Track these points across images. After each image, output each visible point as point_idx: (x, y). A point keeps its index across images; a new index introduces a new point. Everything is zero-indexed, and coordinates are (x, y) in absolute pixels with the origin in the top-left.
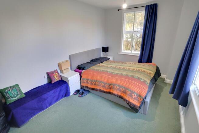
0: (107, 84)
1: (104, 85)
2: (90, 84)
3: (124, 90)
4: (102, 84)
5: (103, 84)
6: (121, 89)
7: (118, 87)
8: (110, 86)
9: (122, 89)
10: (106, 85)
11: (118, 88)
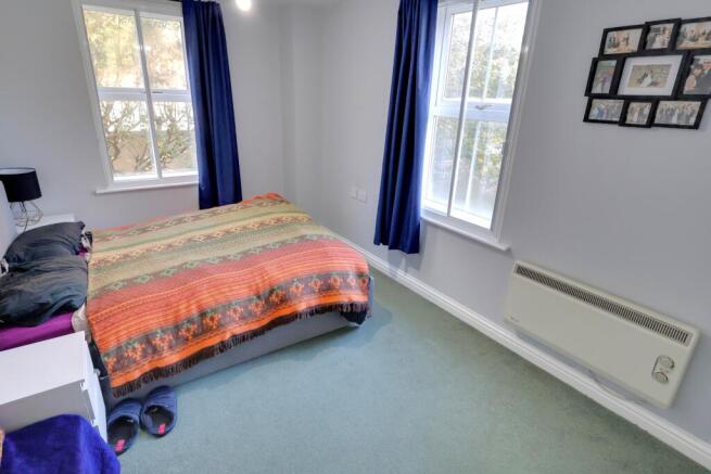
0: (256, 300)
1: (246, 307)
2: (171, 347)
3: (319, 283)
4: (235, 311)
5: (240, 310)
6: (312, 284)
7: (301, 286)
8: (273, 298)
9: (316, 284)
10: (252, 307)
11: (303, 289)
